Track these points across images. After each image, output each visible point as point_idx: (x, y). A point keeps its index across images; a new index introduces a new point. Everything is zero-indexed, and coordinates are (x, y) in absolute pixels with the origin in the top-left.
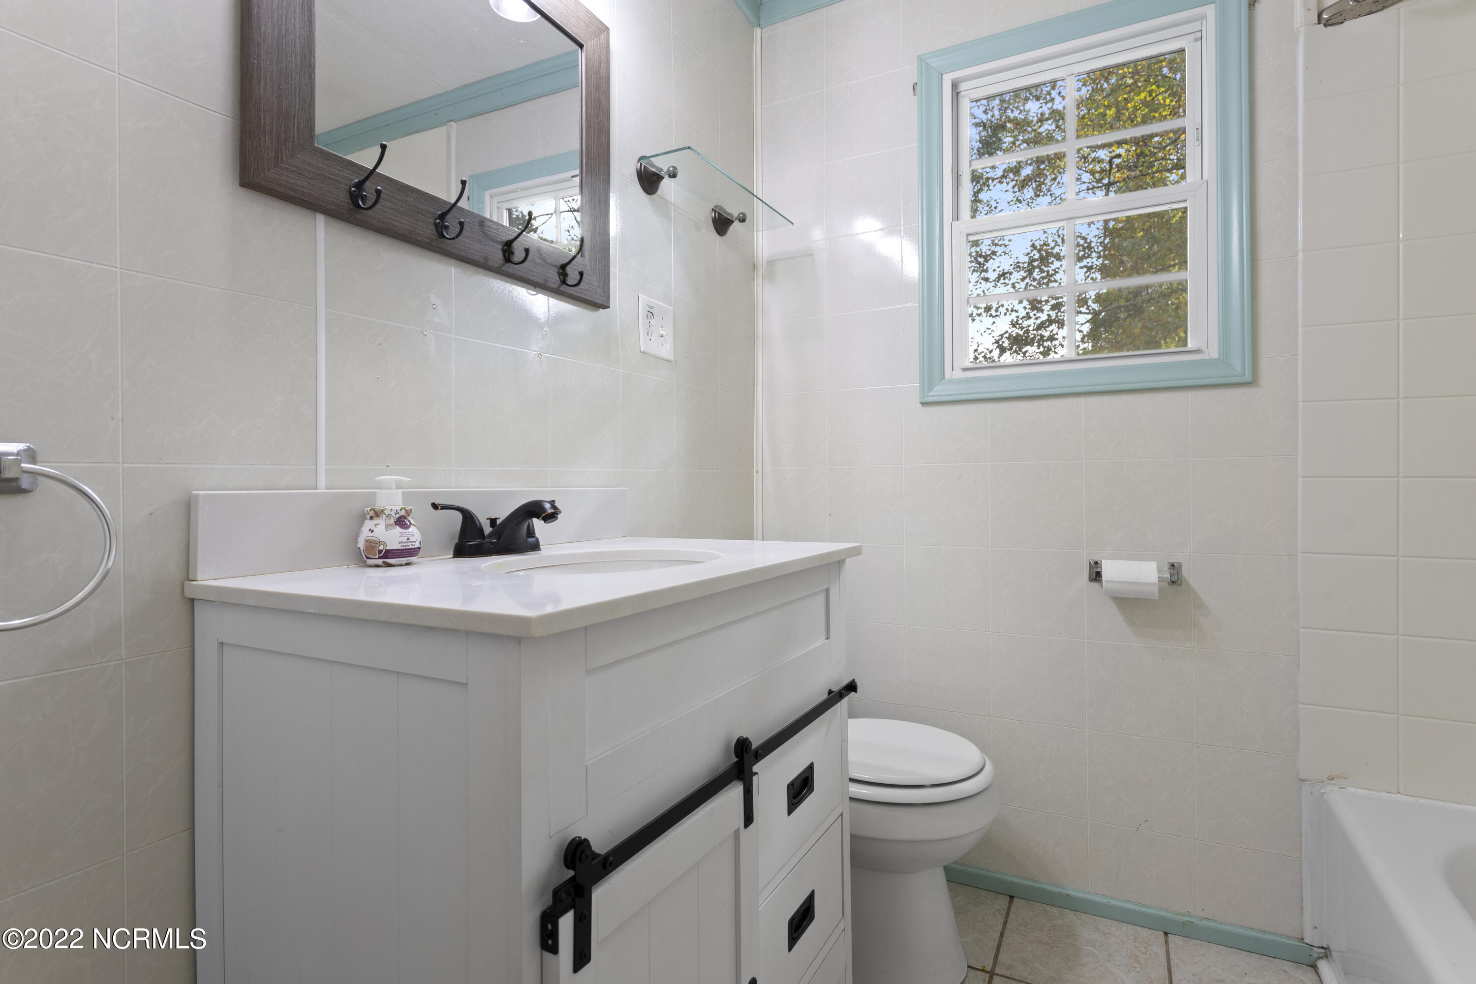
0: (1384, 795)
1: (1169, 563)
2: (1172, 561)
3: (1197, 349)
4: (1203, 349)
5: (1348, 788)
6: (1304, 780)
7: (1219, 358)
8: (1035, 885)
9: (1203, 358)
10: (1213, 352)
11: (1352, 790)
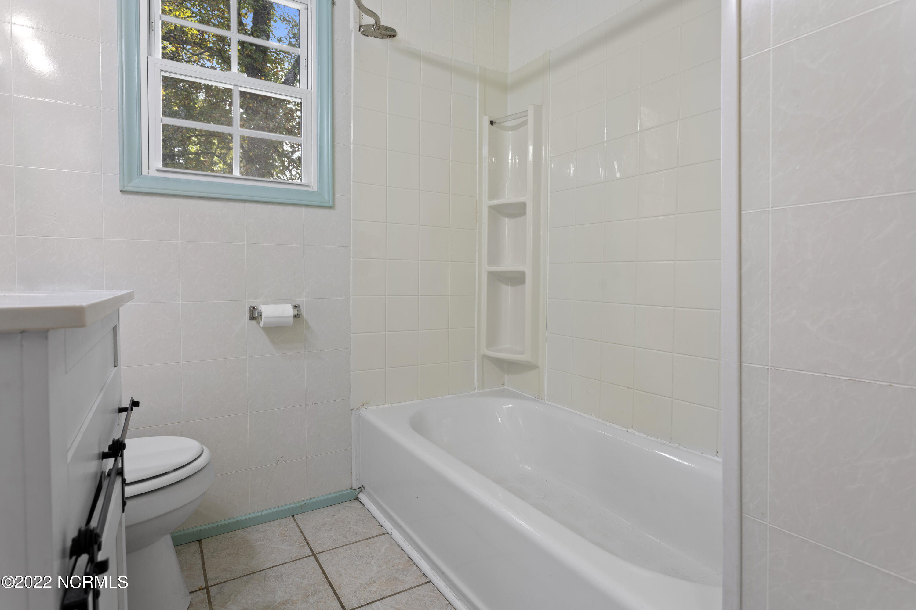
0: (381, 406)
1: (294, 305)
2: (295, 304)
3: (307, 184)
4: (309, 185)
5: (369, 407)
6: (353, 409)
7: (318, 191)
8: (216, 524)
9: (310, 190)
10: (314, 188)
11: (370, 408)
